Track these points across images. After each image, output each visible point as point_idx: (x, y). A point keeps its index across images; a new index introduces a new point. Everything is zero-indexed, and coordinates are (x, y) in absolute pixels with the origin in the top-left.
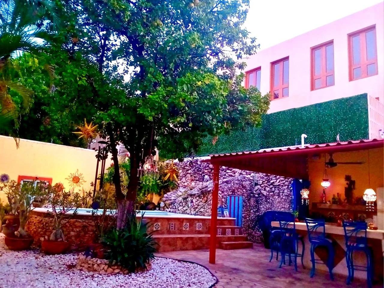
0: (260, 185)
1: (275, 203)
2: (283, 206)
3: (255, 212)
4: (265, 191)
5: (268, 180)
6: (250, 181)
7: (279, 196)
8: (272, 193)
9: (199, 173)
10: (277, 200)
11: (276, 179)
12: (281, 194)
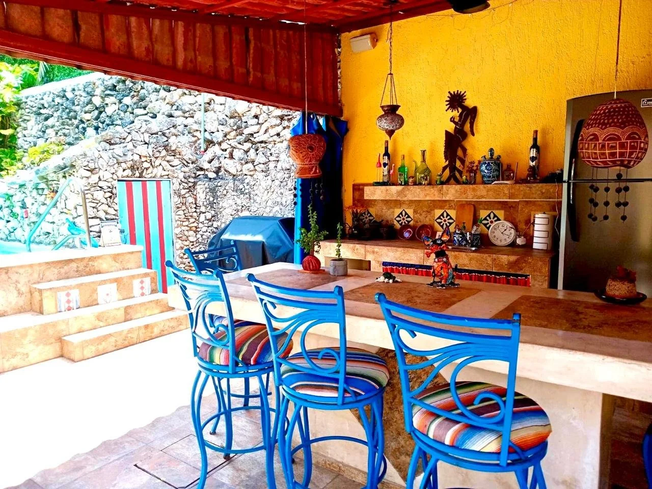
0: (220, 144)
1: (256, 192)
2: (279, 199)
3: (209, 220)
4: (231, 161)
5: (239, 128)
6: (194, 136)
7: (266, 172)
8: (250, 166)
9: (72, 124)
10: (264, 184)
11: (258, 123)
12: (272, 165)
